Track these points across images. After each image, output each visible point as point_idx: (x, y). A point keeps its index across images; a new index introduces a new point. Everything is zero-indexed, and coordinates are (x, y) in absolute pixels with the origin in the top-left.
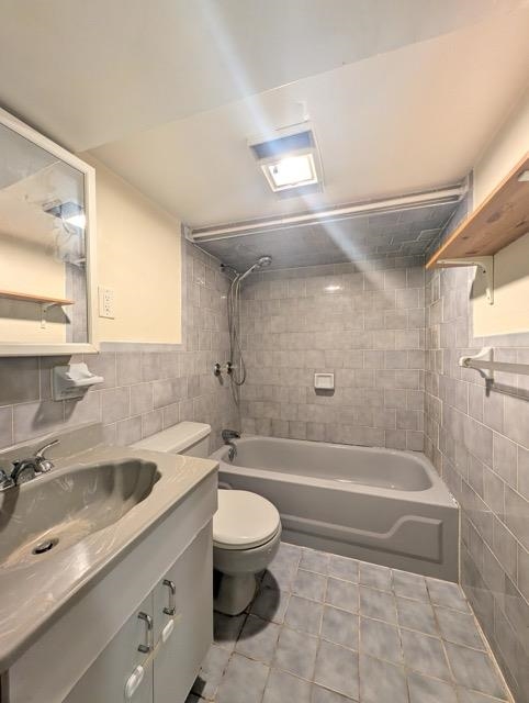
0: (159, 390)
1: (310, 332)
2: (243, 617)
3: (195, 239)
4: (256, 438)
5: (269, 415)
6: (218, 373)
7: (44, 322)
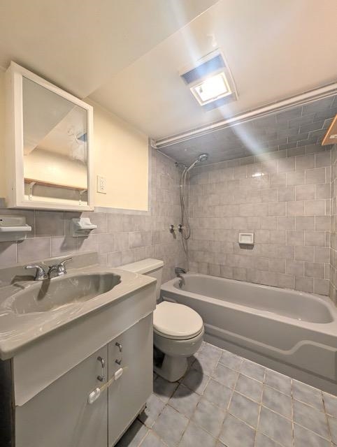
0: (133, 237)
1: (236, 204)
2: (176, 385)
3: (157, 146)
4: (197, 275)
5: (207, 261)
6: (172, 231)
7: (80, 201)
